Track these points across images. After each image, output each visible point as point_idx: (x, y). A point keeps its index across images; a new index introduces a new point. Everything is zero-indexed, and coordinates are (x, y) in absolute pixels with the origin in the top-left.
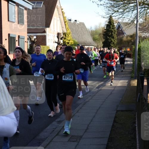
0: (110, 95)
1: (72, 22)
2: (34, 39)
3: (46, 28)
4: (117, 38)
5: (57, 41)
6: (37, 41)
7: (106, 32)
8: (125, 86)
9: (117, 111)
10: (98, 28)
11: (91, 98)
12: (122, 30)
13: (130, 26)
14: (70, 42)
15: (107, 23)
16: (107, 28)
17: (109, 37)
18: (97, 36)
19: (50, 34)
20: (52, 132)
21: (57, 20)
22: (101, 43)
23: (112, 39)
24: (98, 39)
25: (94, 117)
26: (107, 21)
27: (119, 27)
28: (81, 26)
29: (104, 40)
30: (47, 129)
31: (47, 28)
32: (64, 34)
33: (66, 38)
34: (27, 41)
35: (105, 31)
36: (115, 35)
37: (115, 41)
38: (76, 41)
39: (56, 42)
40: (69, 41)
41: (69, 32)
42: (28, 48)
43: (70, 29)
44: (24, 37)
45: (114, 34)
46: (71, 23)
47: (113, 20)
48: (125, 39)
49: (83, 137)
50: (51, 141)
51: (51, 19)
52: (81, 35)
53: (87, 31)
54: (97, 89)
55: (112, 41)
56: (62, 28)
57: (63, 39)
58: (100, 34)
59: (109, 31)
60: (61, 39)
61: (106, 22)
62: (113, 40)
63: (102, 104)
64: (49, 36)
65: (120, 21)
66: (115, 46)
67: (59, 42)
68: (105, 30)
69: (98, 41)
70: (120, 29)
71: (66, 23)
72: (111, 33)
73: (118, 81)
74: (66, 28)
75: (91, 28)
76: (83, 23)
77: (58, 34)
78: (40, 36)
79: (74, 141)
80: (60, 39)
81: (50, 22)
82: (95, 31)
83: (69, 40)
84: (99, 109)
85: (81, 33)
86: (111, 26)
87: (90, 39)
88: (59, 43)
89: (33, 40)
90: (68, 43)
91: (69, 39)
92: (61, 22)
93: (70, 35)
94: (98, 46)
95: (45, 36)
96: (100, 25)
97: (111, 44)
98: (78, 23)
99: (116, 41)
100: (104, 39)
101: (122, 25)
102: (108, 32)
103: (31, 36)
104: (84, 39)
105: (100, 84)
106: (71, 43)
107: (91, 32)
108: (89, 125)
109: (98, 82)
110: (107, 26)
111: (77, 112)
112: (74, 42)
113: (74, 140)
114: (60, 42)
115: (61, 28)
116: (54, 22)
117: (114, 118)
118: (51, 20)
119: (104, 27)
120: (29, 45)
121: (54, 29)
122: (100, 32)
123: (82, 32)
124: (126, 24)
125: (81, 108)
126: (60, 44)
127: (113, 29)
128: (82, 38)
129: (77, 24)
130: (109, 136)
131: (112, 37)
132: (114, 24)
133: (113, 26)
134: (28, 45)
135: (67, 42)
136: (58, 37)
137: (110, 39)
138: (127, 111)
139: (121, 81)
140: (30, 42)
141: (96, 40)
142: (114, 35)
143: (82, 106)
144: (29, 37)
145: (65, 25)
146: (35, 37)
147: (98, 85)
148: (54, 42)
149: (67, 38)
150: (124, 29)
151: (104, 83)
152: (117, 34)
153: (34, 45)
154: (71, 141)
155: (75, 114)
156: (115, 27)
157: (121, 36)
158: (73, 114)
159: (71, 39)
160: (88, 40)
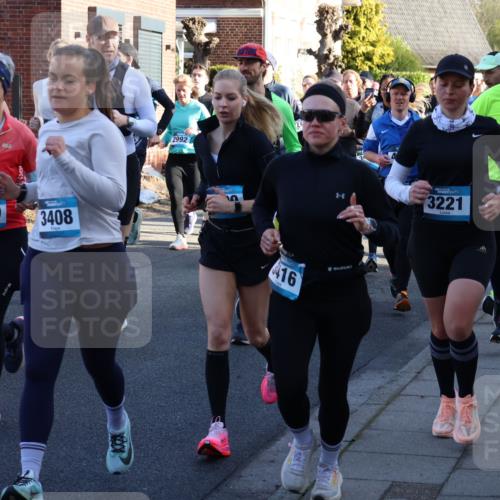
2: (207, 35)
5: (315, 47)
6: (218, 45)
14: (379, 51)
30: (274, 448)
32: (352, 13)
33: (359, 32)
34: (173, 46)
38: (407, 46)
39: (310, 52)
40: (370, 48)
41: (373, 2)
44: (163, 23)
49: (446, 490)
52: (428, 18)
57: (346, 37)
60: (336, 36)
64: (276, 20)
67: (326, 52)
77: (323, 12)
78: (237, 20)
80: (329, 38)
83: (373, 45)
88: (327, 57)
89: (204, 39)
90: (368, 57)
91: (372, 37)
93: (376, 19)
95: (259, 23)
103: (193, 20)
104: (447, 39)
106: (382, 57)
107: (481, 7)
111: (415, 378)
112: (397, 50)
114: (330, 51)
123: (436, 5)
126: (332, 58)
128: (435, 33)
134: (177, 63)
135: (362, 49)
136: (321, 27)
140: (186, 50)
144: (186, 27)
146: (211, 27)
148: (299, 51)
149: (363, 32)
153: (208, 62)
155: (404, 388)
158: (395, 387)
159: (383, 38)
160: (465, 42)
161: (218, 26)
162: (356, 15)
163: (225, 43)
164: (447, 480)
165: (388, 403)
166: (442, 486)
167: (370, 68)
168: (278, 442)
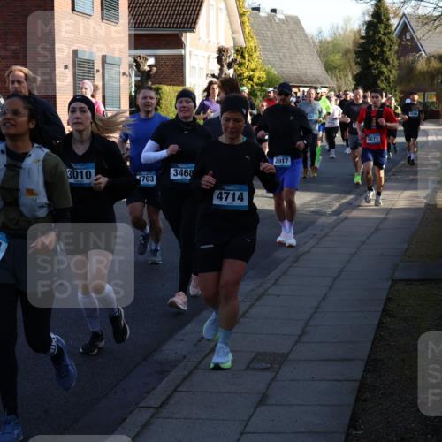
0: (372, 234)
1: (262, 14)
2: (149, 66)
3: (186, 32)
4: (396, 63)
5: (217, 74)
6: (156, 72)
7: (363, 43)
8: (419, 209)
9: (394, 282)
10: (342, 32)
11: (317, 244)
12: (412, 38)
13: (437, 26)
14: (257, 74)
15: (368, 18)
16: (367, 33)
17: (373, 60)
18: (337, 58)
19: (195, 51)
20: (200, 341)
21: (218, 9)
22: (350, 78)
23: (383, 66)
24: (340, 65)
25: (323, 299)
26: (368, 11)
27: (405, 28)
28: (288, 27)
29: (357, 70)
30: (183, 332)
31: (188, 34)
32: (239, 51)
33: (244, 63)
34: (127, 73)
35: (363, 41)
36: (393, 53)
37: (390, 71)
38: (274, 72)
39: (213, 76)
40: (252, 73)
41: (252, 45)
42: (131, 93)
43: (255, 37)
44: (120, 59)
45: (390, 50)
46: (260, 17)
47: (387, 9)
48: (421, 65)
49: (291, 357)
50: (196, 368)
51: (201, 6)
52: (287, 54)
53: (307, 41)
54: (335, 217)
55: (381, 73)
56: (233, 33)
57: (236, 66)
58: (346, 52)
59: (374, 42)
60: (230, 66)
61: (364, 14)
62: (385, 70)
63: (348, 262)
64: (192, 56)
65: (408, 10)
66: (392, 88)
68: (362, 38)
69: (339, 72)
70: (408, 37)
71: (245, 18)
72: (378, 49)
73: (398, 193)
74: (244, 32)
75: (320, 33)
76: (297, 17)
77: (221, 51)
78: (168, 57)
79: (263, 370)
80: (225, 66)
81: (198, 14)
82: (333, 42)
83: (253, 71)
84: (339, 275)
85: (288, 49)
86: (381, 28)
87: (315, 68)
89: (147, 68)
90: (250, 79)
91: (253, 66)
92: (229, 15)
93: (255, 55)
94: (339, 87)
95: (181, 58)
96: (346, 25)
97: (379, 82)
98: (282, 17)
99: (394, 72)
100: (357, 66)
101: (413, 23)
102: (372, 46)
103: (140, 56)
104: (299, 67)
105: (344, 201)
106: (259, 78)
107: (320, 47)
108: (309, 320)
109: (337, 195)
110: (369, 25)
111: (274, 284)
112: (268, 74)
113: (264, 365)
114: (226, 75)
115: (230, 33)
116: (208, 16)
117: (383, 302)
118: (199, 10)
119: (359, 31)
120: (133, 85)
121: (208, 36)
122: (347, 46)
123: (293, 46)
124: (427, 20)
125: (285, 273)
127: (385, 34)
128: (292, 63)
129: (277, 21)
130: (369, 356)
131: (383, 61)
132: (388, 19)
133: (388, 26)
134: (130, 84)
135: (247, 74)
136: (220, 60)
137: (377, 68)
138: (422, 281)
139: (408, 193)
140: (136, 76)
141: (335, 68)
142: (388, 53)
143: (290, 267)
144: (136, 61)
145: (242, 23)
146: (151, 61)
147: (336, 205)
148: (207, 75)
149: (247, 63)
150: (419, 34)
151: (356, 199)
152: (397, 53)
153: (149, 83)
154: (254, 369)
155: (266, 291)
156: (394, 28)
157: (411, 58)
158: (261, 290)
159: (259, 67)
160: (311, 69)
161: (156, 60)
162: (242, 53)
163: (159, 71)
164: (292, 349)
165: (257, 300)
166: (288, 354)
167: (252, 86)
168: (186, 328)
